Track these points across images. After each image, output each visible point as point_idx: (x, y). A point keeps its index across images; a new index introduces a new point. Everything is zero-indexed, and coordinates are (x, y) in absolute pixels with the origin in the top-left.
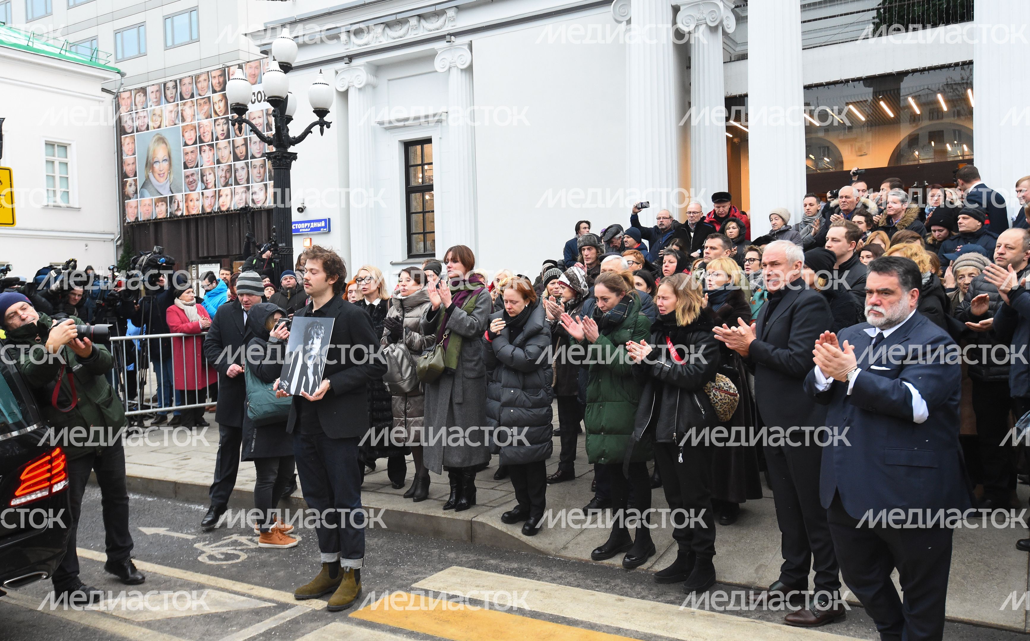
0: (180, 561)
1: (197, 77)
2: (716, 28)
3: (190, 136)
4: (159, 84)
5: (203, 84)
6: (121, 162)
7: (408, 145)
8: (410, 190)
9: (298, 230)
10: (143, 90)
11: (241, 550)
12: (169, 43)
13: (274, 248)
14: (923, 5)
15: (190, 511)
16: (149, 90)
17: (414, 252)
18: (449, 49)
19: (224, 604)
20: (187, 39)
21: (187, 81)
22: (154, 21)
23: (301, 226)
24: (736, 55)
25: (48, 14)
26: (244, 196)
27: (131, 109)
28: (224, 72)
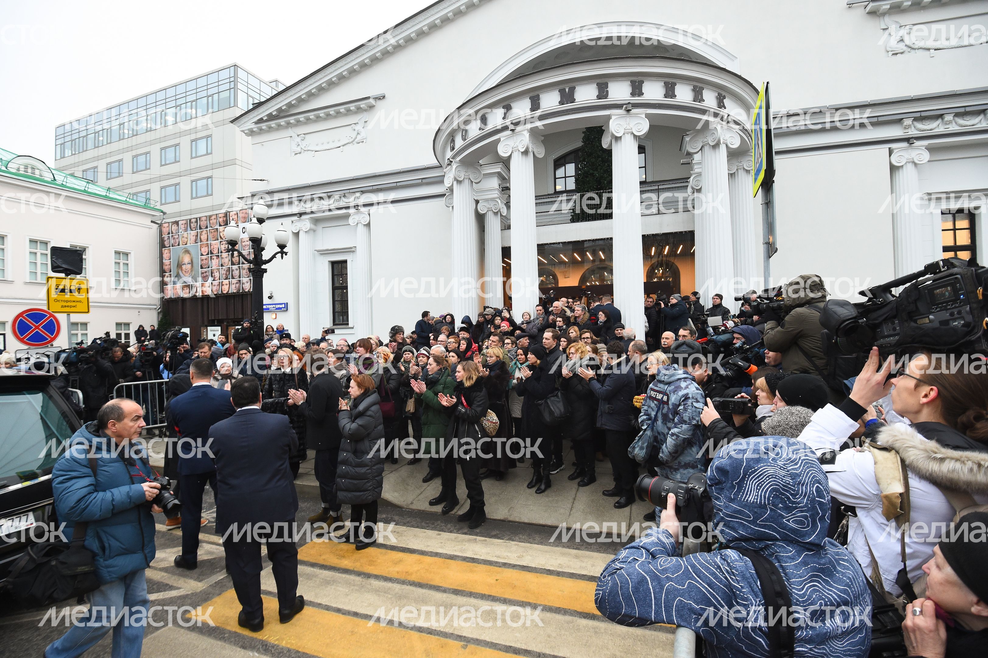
1: (210, 216)
2: (497, 212)
3: (205, 250)
4: (186, 220)
5: (213, 221)
6: (162, 264)
7: (333, 264)
8: (334, 288)
9: (268, 309)
10: (177, 223)
12: (194, 196)
16: (180, 223)
17: (337, 322)
18: (357, 213)
20: (205, 194)
21: (204, 219)
22: (185, 182)
23: (269, 306)
24: (506, 226)
25: (120, 176)
26: (237, 285)
27: (169, 234)
28: (226, 216)
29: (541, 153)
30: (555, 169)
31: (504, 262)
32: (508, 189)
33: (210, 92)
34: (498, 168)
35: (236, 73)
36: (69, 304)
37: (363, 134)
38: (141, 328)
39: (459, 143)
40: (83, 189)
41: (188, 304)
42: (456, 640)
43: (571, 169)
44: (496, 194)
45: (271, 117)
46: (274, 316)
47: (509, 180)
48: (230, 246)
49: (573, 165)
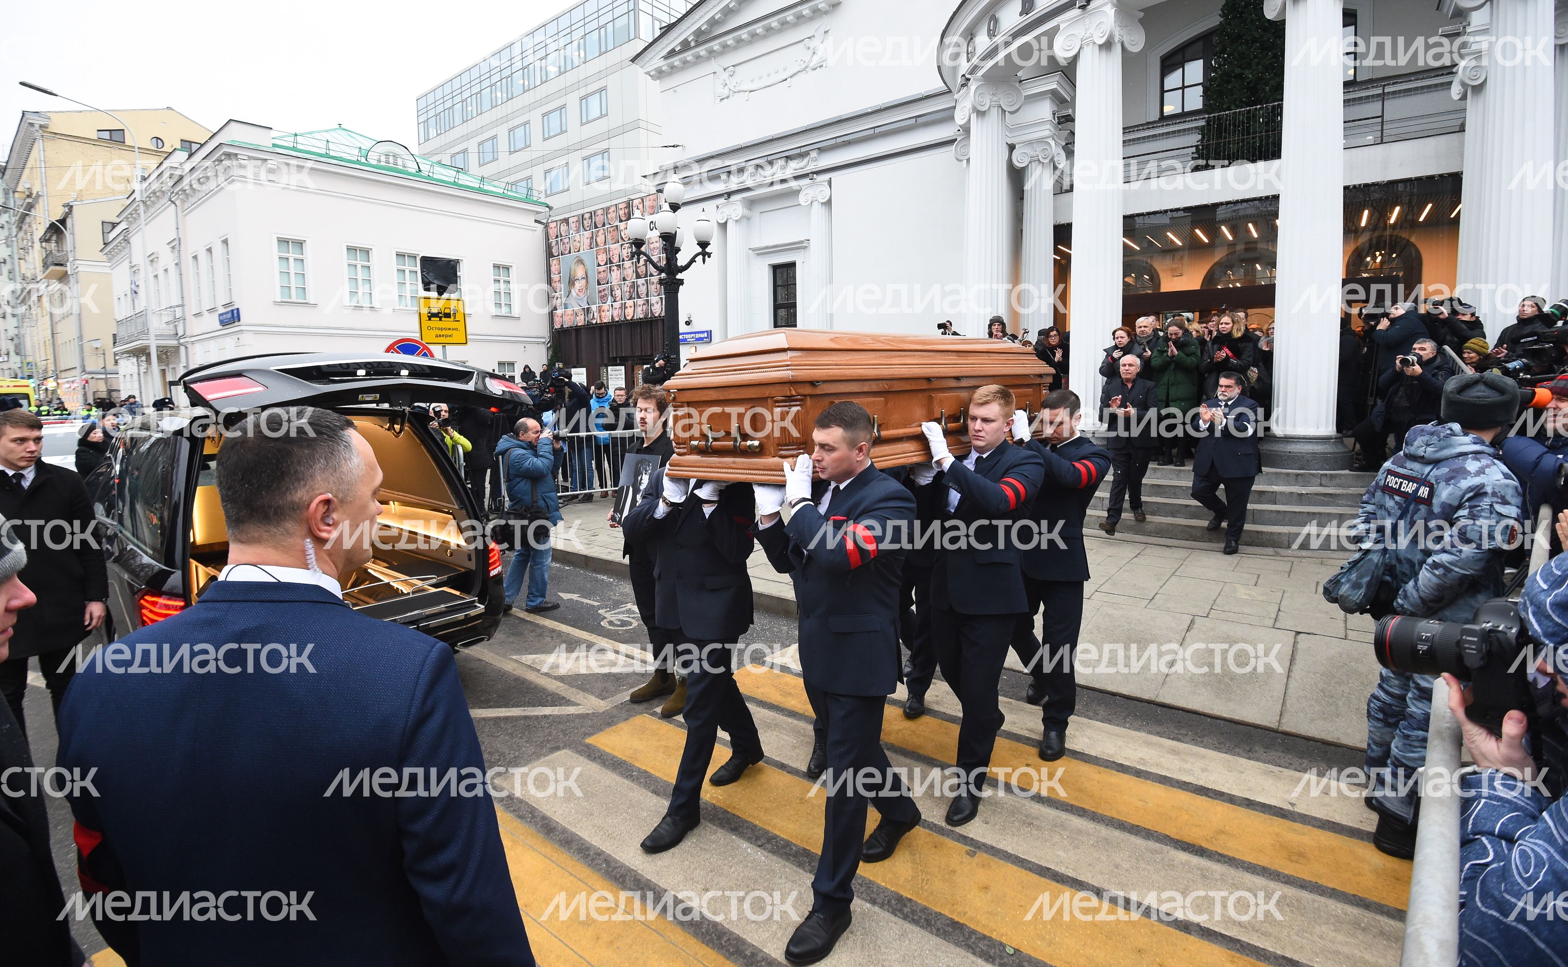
0: (587, 625)
1: (608, 208)
2: (1048, 163)
3: (602, 258)
4: (578, 215)
5: (612, 215)
6: (549, 280)
7: (776, 269)
8: (777, 307)
9: (685, 340)
10: (566, 221)
11: (633, 618)
13: (667, 359)
14: (1238, 143)
15: (596, 580)
16: (571, 220)
18: (811, 186)
20: (600, 176)
21: (600, 212)
22: (575, 160)
23: (687, 336)
24: (1063, 189)
25: (495, 159)
26: (645, 307)
27: (557, 237)
28: (629, 205)
29: (1137, 42)
30: (1163, 75)
32: (1070, 119)
33: (603, 21)
34: (1052, 83)
36: (444, 332)
37: (820, 53)
38: (527, 370)
39: (983, 43)
40: (452, 180)
41: (583, 335)
42: (958, 840)
43: (1195, 70)
44: (1046, 131)
45: (686, 46)
46: (693, 350)
47: (1072, 104)
48: (634, 249)
49: (1199, 64)
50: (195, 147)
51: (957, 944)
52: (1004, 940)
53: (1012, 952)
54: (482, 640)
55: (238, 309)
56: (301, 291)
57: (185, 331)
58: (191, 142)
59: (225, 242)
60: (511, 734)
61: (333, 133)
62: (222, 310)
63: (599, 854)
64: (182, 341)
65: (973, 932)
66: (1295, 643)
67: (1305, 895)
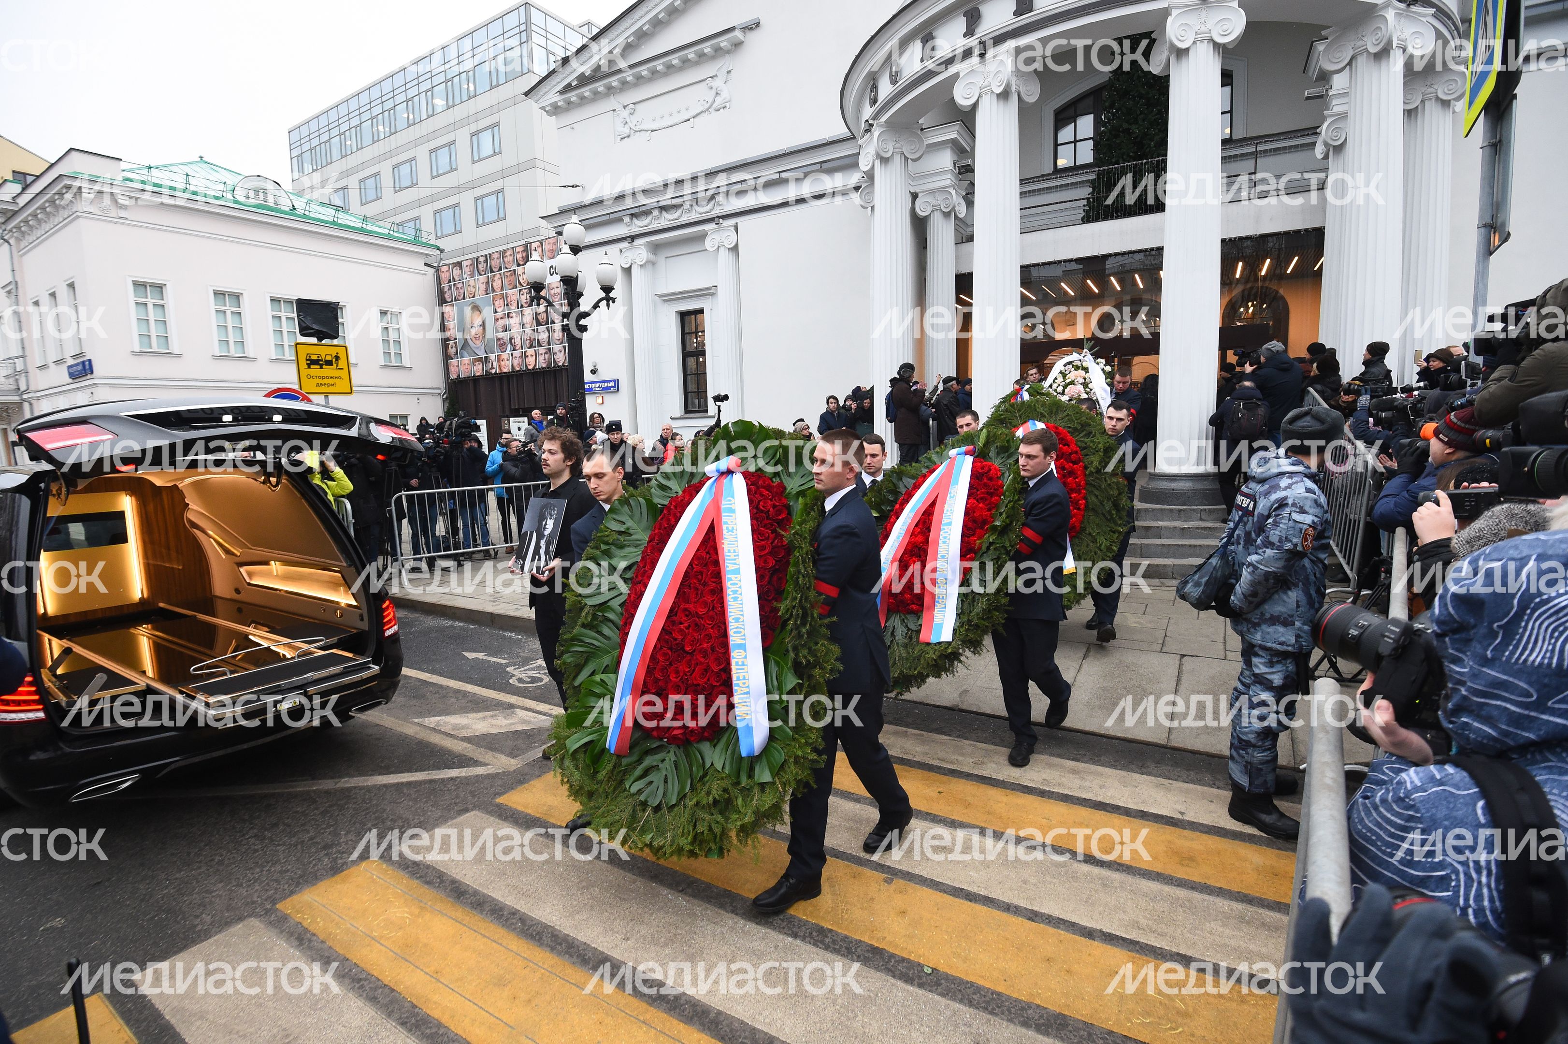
0: (495, 683)
1: (505, 252)
2: (950, 212)
3: (499, 304)
4: (472, 259)
5: (509, 259)
6: (443, 328)
7: (684, 316)
8: (686, 355)
9: (591, 389)
10: (459, 264)
12: (480, 222)
15: (503, 638)
16: (464, 264)
17: (690, 408)
18: (718, 230)
19: (529, 722)
20: (496, 218)
21: (496, 256)
22: (467, 200)
23: (593, 386)
24: (965, 237)
25: (378, 198)
26: (547, 356)
27: (450, 281)
28: (527, 248)
29: (1032, 92)
30: (1056, 130)
31: (959, 301)
32: (970, 169)
33: (493, 51)
34: (952, 133)
35: (528, 15)
36: (326, 381)
37: (725, 94)
38: (423, 421)
39: (885, 89)
40: (331, 219)
41: (482, 386)
42: (876, 869)
43: (1086, 125)
44: (947, 180)
45: (583, 81)
46: (600, 400)
47: (972, 154)
48: (533, 294)
49: (1091, 117)
50: (30, 179)
51: (877, 969)
52: (921, 961)
53: (929, 971)
54: (379, 703)
55: (90, 361)
56: (163, 340)
57: (28, 385)
58: (25, 174)
59: (71, 286)
60: (415, 800)
61: (193, 166)
62: (71, 362)
63: (514, 914)
64: (25, 396)
65: (892, 956)
66: (1180, 665)
67: (1196, 895)
